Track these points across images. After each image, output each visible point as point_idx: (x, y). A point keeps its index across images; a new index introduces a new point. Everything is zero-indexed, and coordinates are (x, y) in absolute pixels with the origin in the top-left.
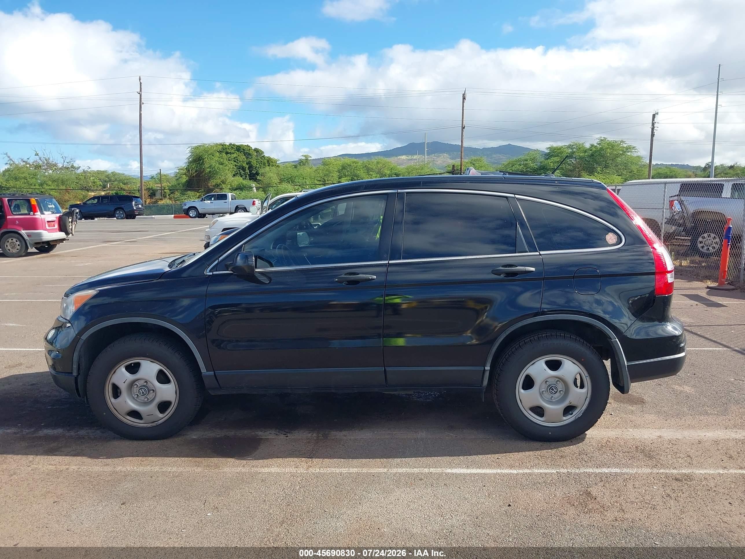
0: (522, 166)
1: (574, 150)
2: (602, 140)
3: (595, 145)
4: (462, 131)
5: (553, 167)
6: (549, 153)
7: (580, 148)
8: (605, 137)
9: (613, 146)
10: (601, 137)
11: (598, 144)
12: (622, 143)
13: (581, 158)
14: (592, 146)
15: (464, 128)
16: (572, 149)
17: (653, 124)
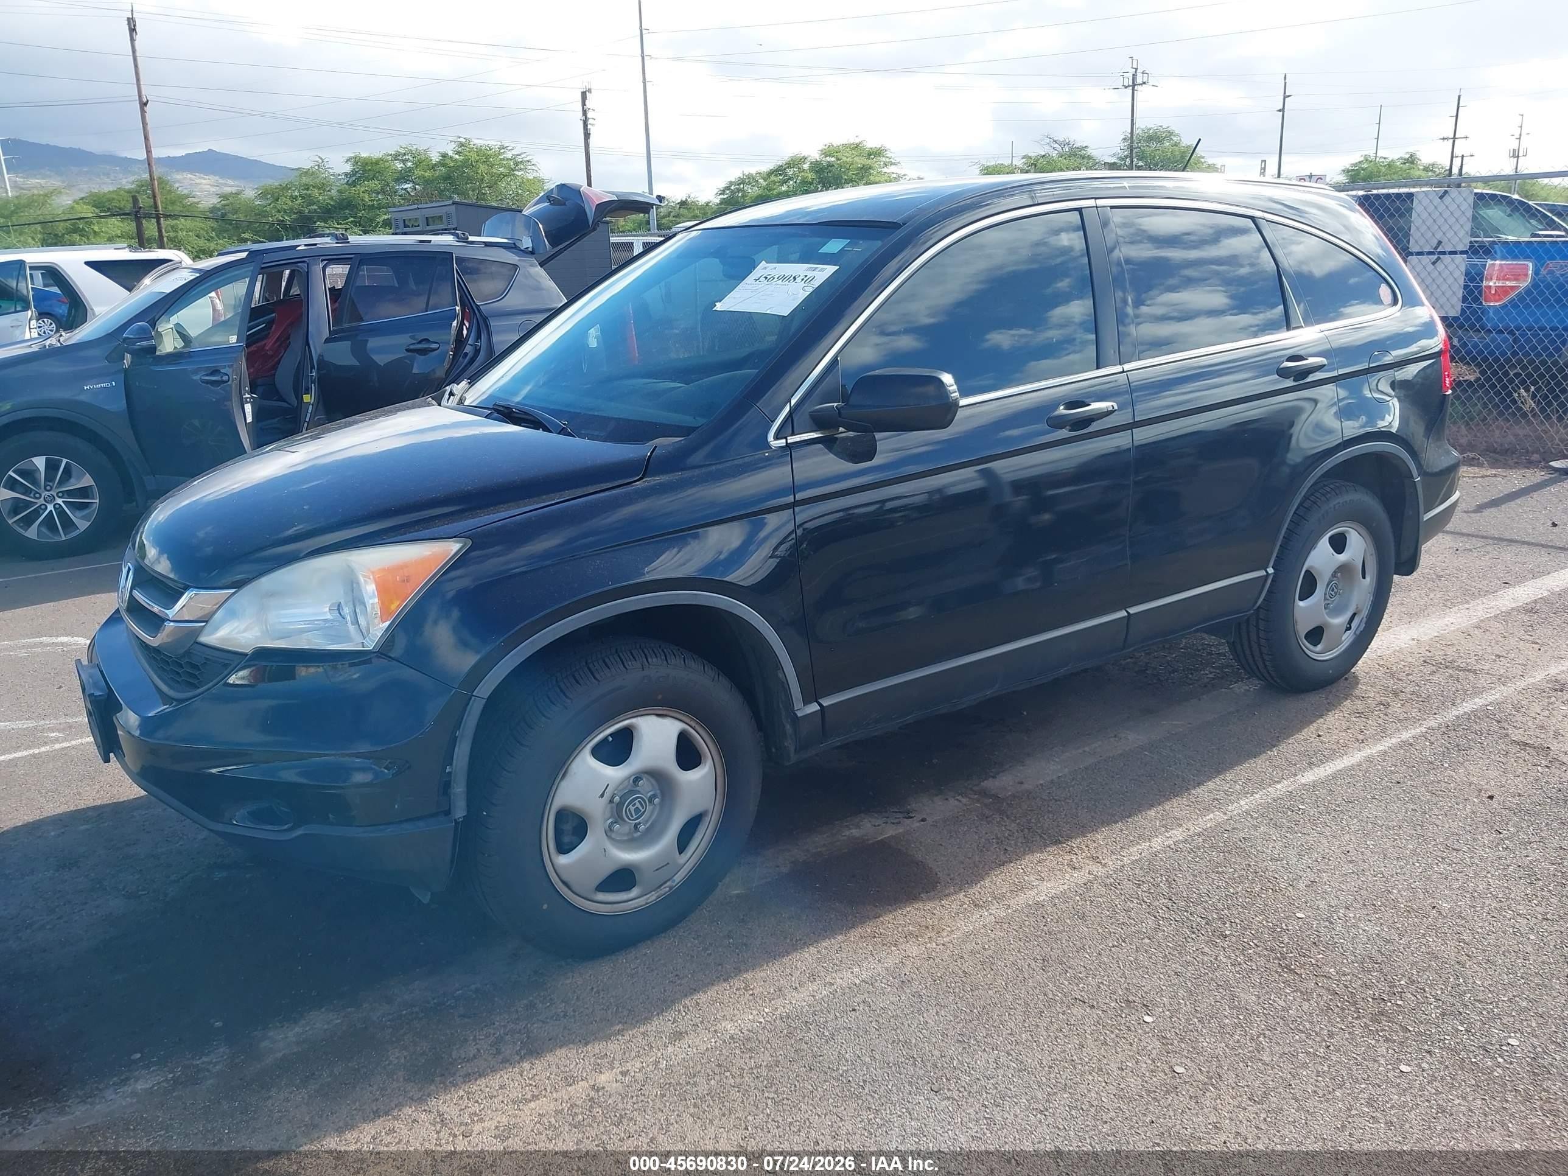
0: (299, 201)
1: (409, 164)
2: (462, 145)
3: (451, 153)
4: (143, 112)
5: (370, 203)
6: (354, 173)
7: (421, 161)
8: (468, 137)
9: (488, 157)
10: (459, 138)
11: (458, 153)
12: (502, 151)
13: (427, 182)
14: (444, 155)
15: (146, 104)
16: (404, 162)
17: (585, 113)
